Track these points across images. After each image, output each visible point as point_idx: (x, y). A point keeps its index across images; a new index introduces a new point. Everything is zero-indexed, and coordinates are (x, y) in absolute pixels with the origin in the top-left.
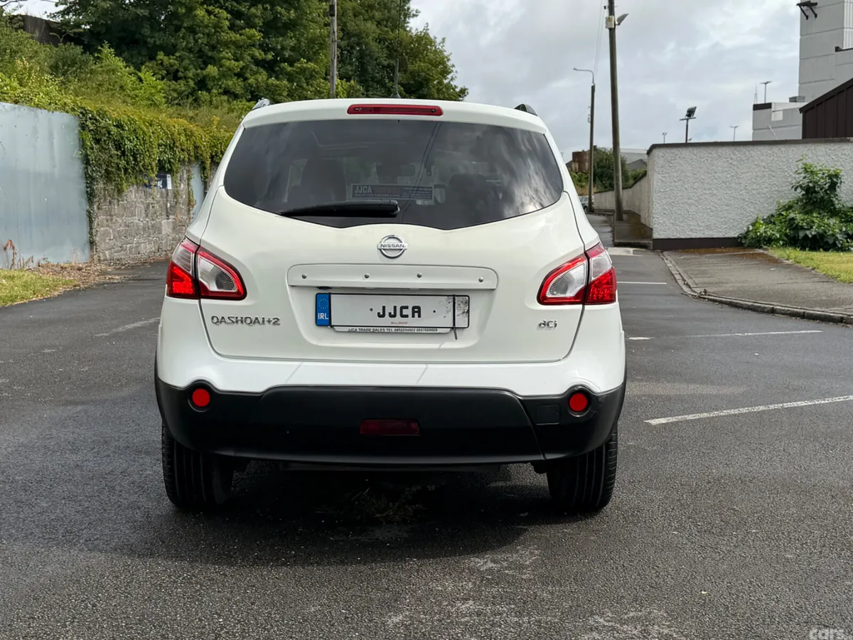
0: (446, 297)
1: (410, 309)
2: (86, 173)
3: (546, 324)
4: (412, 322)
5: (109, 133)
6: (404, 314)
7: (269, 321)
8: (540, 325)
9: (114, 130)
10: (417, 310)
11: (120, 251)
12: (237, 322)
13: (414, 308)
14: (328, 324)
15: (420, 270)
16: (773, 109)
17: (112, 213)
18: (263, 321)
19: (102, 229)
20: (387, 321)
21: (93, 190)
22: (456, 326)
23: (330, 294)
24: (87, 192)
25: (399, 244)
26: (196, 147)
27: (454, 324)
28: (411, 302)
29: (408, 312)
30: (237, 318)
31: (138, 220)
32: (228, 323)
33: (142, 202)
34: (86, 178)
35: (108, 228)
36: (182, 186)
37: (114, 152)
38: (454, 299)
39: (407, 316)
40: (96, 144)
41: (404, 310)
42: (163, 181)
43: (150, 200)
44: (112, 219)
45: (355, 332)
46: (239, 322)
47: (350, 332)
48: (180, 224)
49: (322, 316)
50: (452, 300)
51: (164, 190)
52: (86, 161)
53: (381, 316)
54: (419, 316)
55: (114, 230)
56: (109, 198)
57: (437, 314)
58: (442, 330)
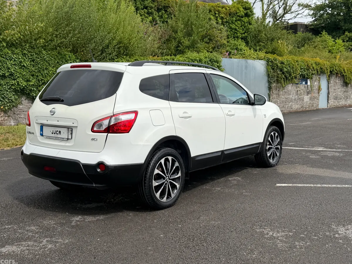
0: (66, 128)
2: (268, 80)
3: (93, 139)
4: (59, 136)
5: (277, 65)
8: (92, 139)
9: (279, 65)
10: (60, 132)
11: (282, 108)
14: (43, 135)
15: (58, 119)
17: (279, 94)
19: (274, 100)
20: (53, 135)
21: (271, 86)
23: (43, 126)
24: (268, 87)
25: (54, 111)
26: (321, 69)
27: (68, 137)
28: (59, 129)
29: (58, 133)
31: (293, 96)
33: (294, 90)
34: (268, 82)
35: (277, 100)
36: (316, 83)
37: (279, 72)
38: (68, 129)
40: (272, 70)
42: (306, 82)
43: (298, 89)
44: (279, 97)
47: (46, 138)
48: (313, 98)
49: (41, 133)
51: (306, 85)
52: (268, 76)
53: (52, 133)
54: (60, 134)
55: (280, 100)
56: (278, 89)
57: (64, 134)
58: (65, 139)
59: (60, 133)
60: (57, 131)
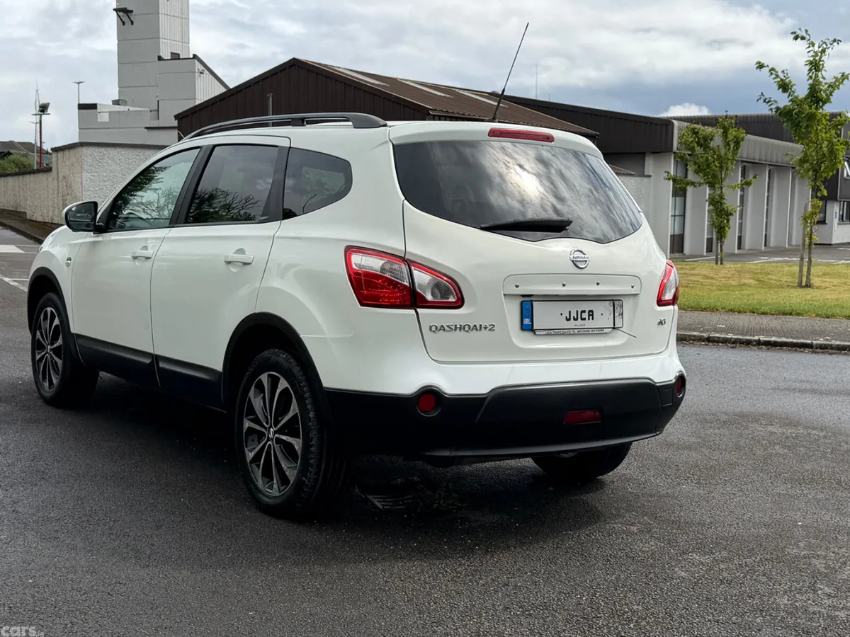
0: (608, 302)
1: (587, 312)
3: (661, 322)
4: (589, 324)
6: (583, 317)
7: (486, 328)
10: (591, 313)
12: (455, 330)
13: (589, 311)
14: (530, 328)
15: (599, 278)
16: (99, 110)
18: (481, 328)
20: (572, 324)
22: (616, 326)
23: (531, 301)
25: (583, 256)
27: (614, 325)
28: (587, 306)
29: (585, 315)
30: (456, 326)
32: (447, 331)
38: (614, 303)
39: (585, 319)
41: (583, 314)
45: (550, 335)
46: (458, 330)
47: (546, 335)
49: (527, 321)
50: (612, 304)
53: (568, 320)
54: (593, 319)
57: (603, 316)
58: (606, 331)
59: (592, 315)
60: (584, 311)
